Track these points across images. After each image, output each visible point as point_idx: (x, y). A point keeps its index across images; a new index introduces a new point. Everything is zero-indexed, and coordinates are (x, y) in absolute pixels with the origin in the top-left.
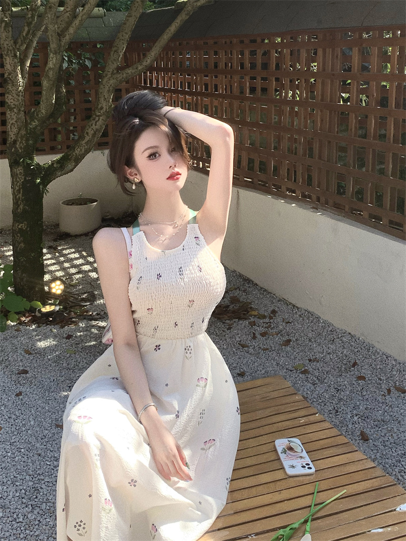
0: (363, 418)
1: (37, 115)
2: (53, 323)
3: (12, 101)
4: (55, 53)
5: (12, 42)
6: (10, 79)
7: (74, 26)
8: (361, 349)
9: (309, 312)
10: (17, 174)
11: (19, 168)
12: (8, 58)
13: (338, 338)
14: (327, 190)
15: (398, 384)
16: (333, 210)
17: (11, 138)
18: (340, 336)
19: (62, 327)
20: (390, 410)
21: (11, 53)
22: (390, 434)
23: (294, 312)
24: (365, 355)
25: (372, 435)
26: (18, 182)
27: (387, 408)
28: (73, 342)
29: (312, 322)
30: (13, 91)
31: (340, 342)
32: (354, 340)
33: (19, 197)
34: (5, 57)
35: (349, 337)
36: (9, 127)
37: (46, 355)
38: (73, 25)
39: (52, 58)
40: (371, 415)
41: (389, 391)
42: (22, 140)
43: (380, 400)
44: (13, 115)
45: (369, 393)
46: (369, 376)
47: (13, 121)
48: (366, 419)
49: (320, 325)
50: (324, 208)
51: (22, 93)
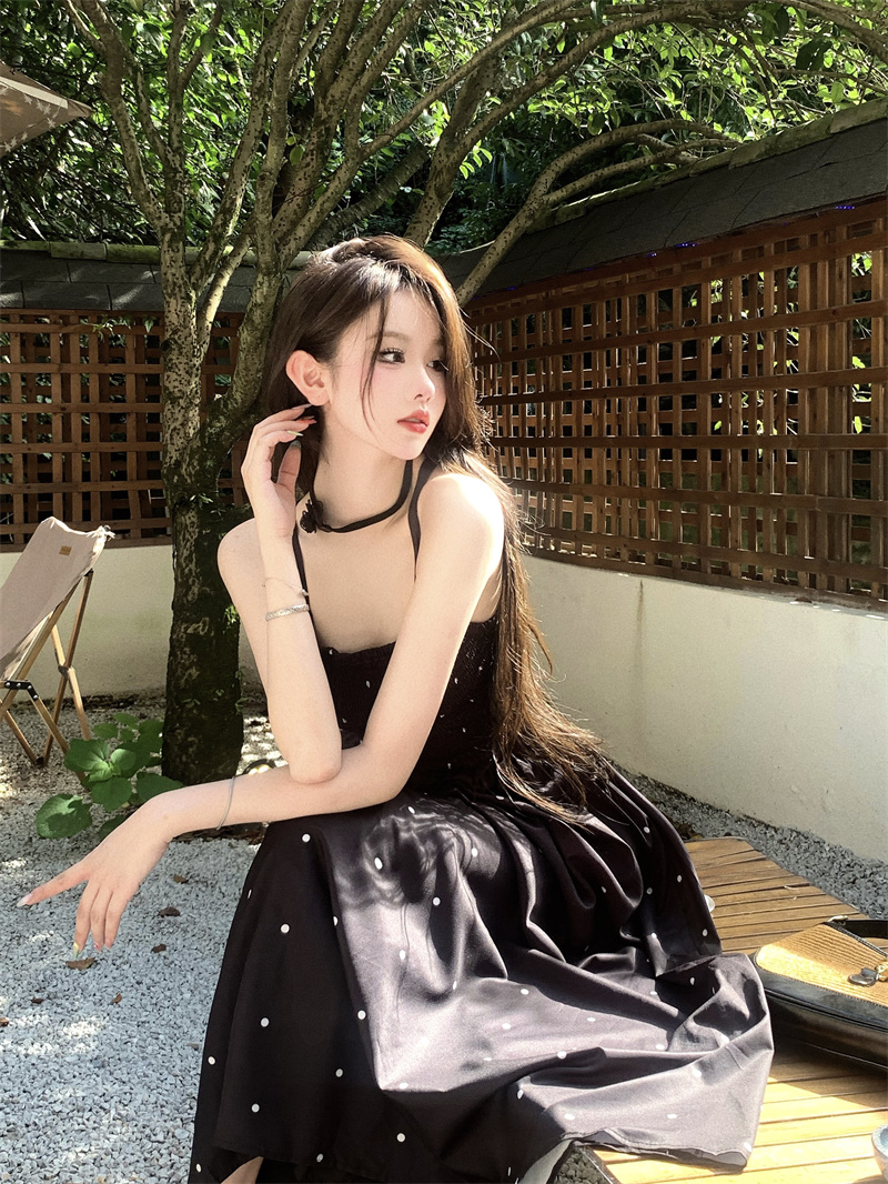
1: (226, 406)
3: (177, 384)
4: (268, 274)
5: (183, 270)
6: (176, 342)
7: (307, 224)
9: (798, 833)
10: (187, 526)
11: (190, 515)
12: (173, 301)
13: (864, 877)
14: (831, 556)
16: (844, 598)
17: (171, 458)
18: (868, 872)
21: (180, 291)
23: (768, 835)
26: (188, 540)
29: (806, 851)
30: (179, 366)
31: (870, 884)
33: (190, 570)
34: (168, 299)
36: (168, 435)
37: (218, 884)
38: (305, 221)
39: (261, 284)
42: (191, 458)
44: (177, 411)
47: (177, 424)
49: (824, 855)
50: (826, 598)
51: (197, 369)
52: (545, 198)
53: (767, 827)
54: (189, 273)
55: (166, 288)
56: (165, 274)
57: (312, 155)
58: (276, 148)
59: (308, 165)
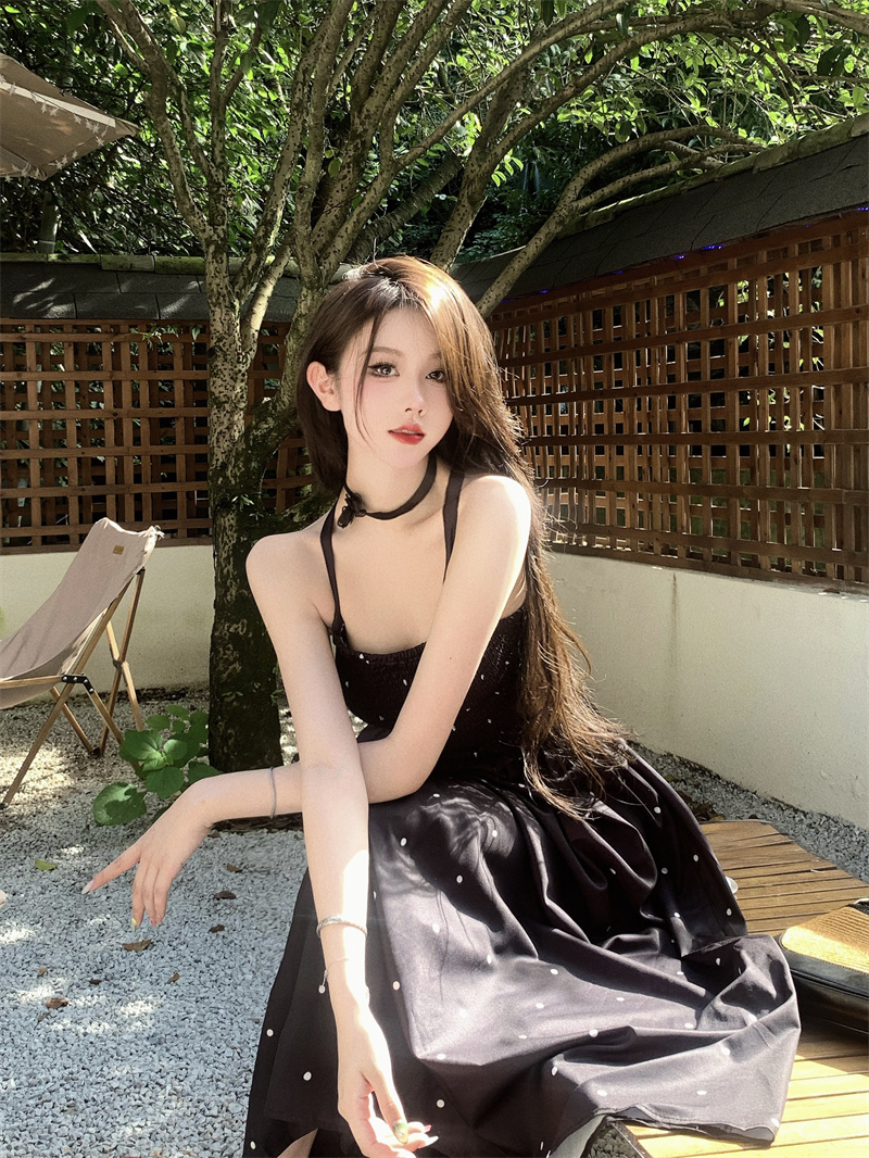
1: (274, 408)
3: (222, 389)
4: (311, 288)
5: (227, 280)
6: (221, 349)
7: (345, 235)
9: (828, 818)
10: (226, 528)
11: (230, 517)
12: (218, 310)
14: (858, 548)
17: (217, 460)
21: (225, 300)
23: (797, 819)
26: (227, 543)
29: (835, 835)
30: (224, 372)
33: (228, 571)
34: (213, 308)
36: (214, 439)
38: (343, 232)
39: (305, 297)
42: (237, 460)
44: (222, 415)
47: (223, 428)
49: (854, 839)
50: (853, 588)
51: (243, 375)
52: (575, 204)
53: (796, 811)
54: (233, 283)
55: (210, 297)
56: (210, 284)
57: (349, 167)
58: (314, 161)
59: (345, 177)
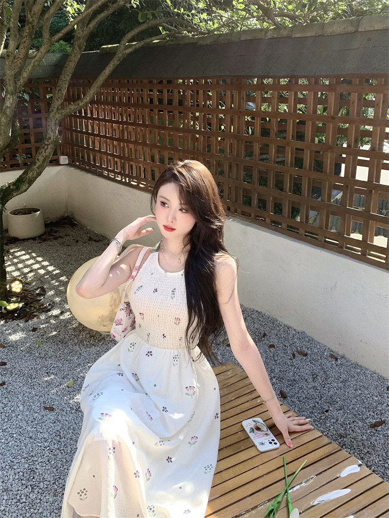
0: (279, 379)
2: (18, 318)
8: (268, 322)
13: (249, 316)
14: (236, 201)
15: (299, 349)
18: (250, 314)
19: (27, 321)
20: (298, 371)
22: (302, 391)
24: (271, 327)
25: (289, 393)
27: (296, 369)
28: (38, 334)
31: (251, 319)
32: (261, 316)
35: (256, 314)
37: (19, 347)
39: (9, 99)
40: (284, 376)
41: (294, 355)
43: (289, 363)
45: (279, 358)
46: (276, 343)
48: (282, 380)
50: (234, 215)
57: (27, 37)
58: (13, 42)
